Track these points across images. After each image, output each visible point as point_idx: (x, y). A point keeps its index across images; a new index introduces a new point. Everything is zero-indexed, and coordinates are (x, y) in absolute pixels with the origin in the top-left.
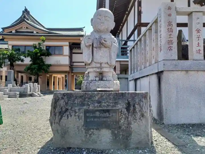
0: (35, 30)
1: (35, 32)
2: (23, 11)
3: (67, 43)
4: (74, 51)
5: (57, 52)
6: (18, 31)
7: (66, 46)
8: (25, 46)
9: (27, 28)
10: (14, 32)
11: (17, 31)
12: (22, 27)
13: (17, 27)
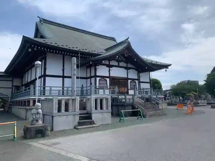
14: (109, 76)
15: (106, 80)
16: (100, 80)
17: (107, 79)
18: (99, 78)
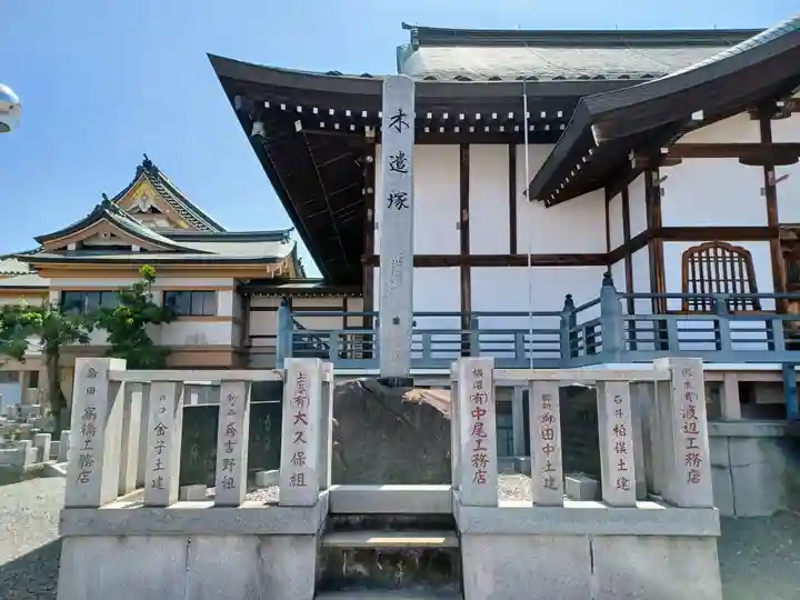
0: (137, 243)
1: (135, 248)
2: (139, 168)
3: (230, 282)
4: (255, 302)
5: (197, 309)
6: (85, 244)
7: (225, 288)
8: (101, 292)
9: (112, 235)
10: (72, 247)
11: (82, 247)
12: (97, 235)
13: (83, 235)
14: (765, 223)
15: (745, 256)
16: (688, 257)
17: (746, 245)
18: (686, 245)
